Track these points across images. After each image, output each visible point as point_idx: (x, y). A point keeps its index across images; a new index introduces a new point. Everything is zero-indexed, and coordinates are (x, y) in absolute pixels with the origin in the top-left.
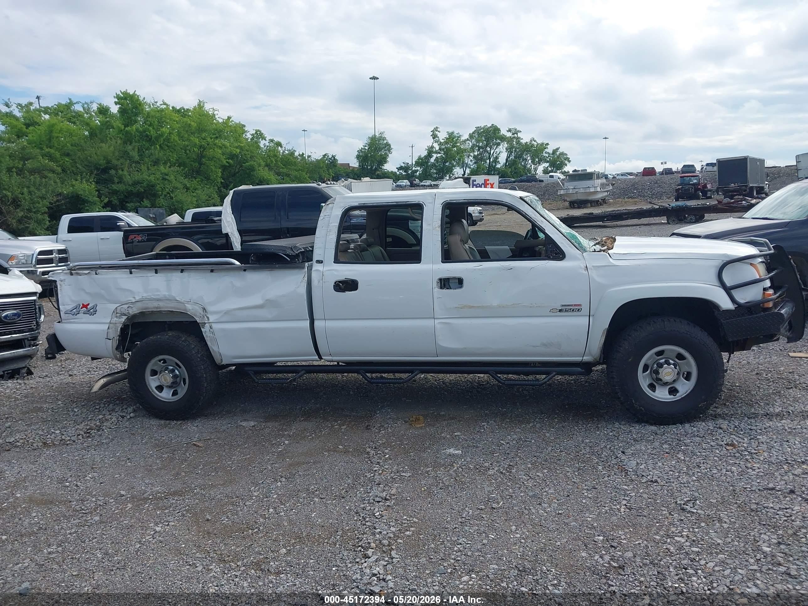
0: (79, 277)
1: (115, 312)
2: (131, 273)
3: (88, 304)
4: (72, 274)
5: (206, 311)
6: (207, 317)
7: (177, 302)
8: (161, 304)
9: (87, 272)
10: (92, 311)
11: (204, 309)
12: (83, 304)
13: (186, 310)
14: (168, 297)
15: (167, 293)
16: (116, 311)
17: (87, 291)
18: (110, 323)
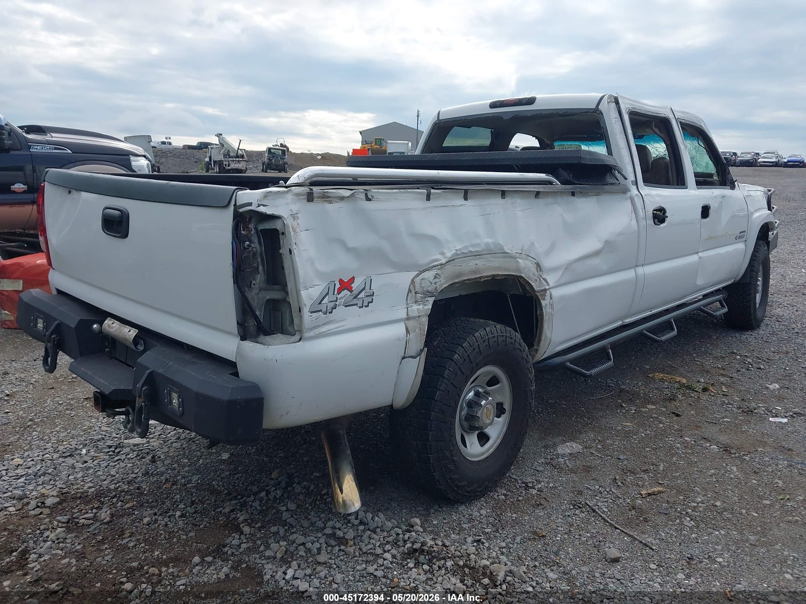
0: (328, 206)
1: (413, 292)
2: (428, 198)
3: (352, 280)
4: (310, 198)
5: (541, 270)
6: (544, 279)
7: (505, 257)
8: (480, 263)
9: (345, 193)
10: (362, 295)
11: (538, 265)
12: (341, 281)
13: (519, 270)
14: (492, 246)
15: (490, 241)
16: (414, 287)
17: (351, 244)
18: (408, 318)
